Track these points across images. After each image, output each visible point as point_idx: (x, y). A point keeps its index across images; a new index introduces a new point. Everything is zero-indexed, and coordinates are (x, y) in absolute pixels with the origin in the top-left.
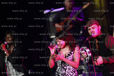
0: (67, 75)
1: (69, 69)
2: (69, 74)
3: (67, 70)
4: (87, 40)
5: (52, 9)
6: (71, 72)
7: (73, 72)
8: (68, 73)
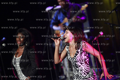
0: (80, 76)
1: (81, 70)
2: (82, 76)
3: (79, 71)
4: (95, 39)
5: (55, 6)
6: (83, 74)
7: (86, 74)
8: (80, 75)
